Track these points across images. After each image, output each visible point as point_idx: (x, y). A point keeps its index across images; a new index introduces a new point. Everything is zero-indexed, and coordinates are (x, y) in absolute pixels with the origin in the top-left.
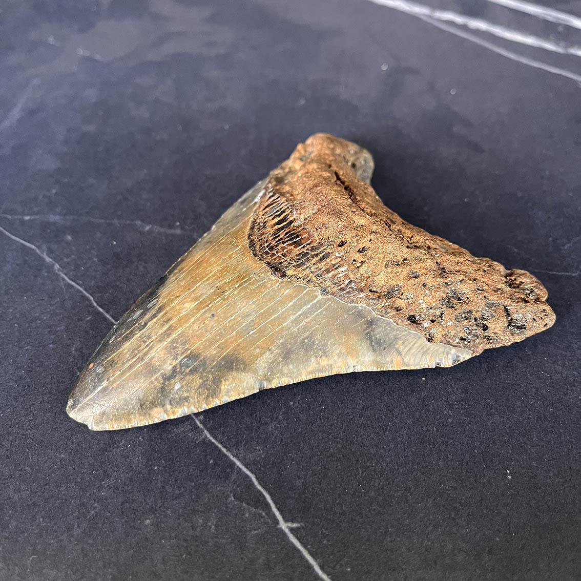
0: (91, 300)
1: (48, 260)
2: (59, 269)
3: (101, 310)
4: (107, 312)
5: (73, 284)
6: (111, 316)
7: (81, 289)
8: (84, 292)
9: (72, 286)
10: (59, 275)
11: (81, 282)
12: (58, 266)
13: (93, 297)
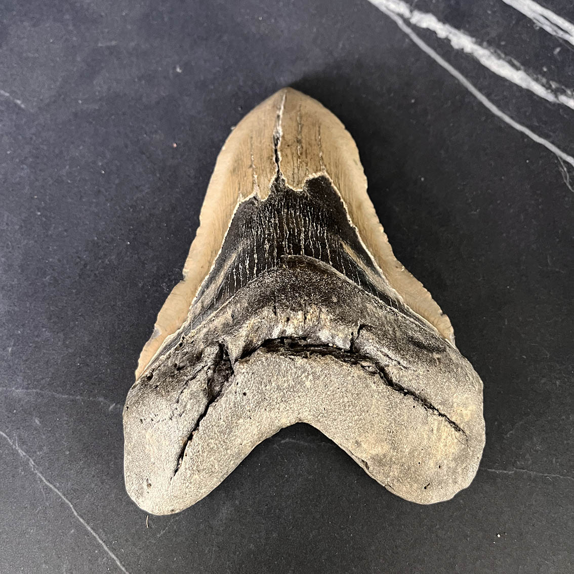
0: (71, 508)
1: (22, 453)
2: (34, 466)
3: (81, 520)
4: (88, 524)
5: (51, 486)
6: (92, 528)
7: (60, 493)
8: (63, 497)
9: (51, 489)
10: (36, 474)
11: (58, 484)
12: (33, 463)
13: (72, 504)
